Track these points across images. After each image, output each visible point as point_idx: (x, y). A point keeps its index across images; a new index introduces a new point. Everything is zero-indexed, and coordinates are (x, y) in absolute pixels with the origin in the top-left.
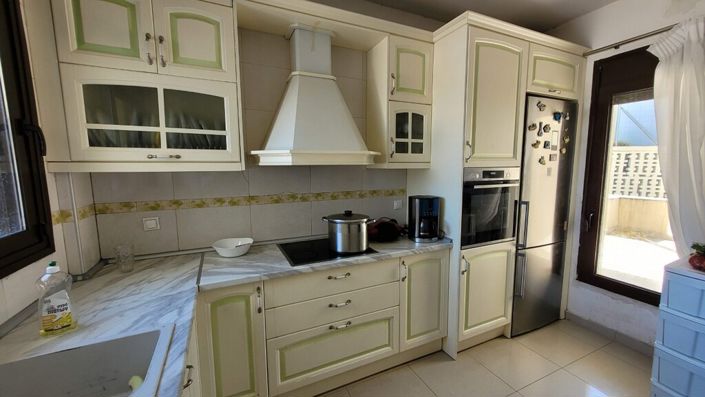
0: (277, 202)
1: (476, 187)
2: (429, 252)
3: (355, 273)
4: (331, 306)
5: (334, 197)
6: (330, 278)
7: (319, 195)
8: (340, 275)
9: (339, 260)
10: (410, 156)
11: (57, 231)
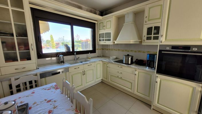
0: (123, 51)
1: (162, 52)
2: (144, 70)
3: (123, 67)
4: (118, 72)
5: (135, 52)
6: (118, 66)
7: (132, 51)
8: (120, 66)
9: (124, 64)
10: (152, 41)
11: (97, 51)
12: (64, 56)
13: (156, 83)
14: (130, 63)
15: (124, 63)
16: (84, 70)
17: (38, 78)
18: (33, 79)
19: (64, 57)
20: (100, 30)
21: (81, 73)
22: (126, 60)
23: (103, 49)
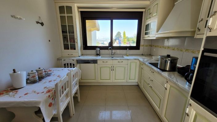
4: (150, 78)
9: (158, 69)
11: (141, 47)
12: (100, 49)
13: (186, 116)
14: (168, 70)
15: (158, 67)
16: (113, 65)
17: (75, 63)
18: (72, 62)
19: (101, 51)
20: (147, 19)
21: (110, 68)
22: (161, 63)
23: (151, 46)
